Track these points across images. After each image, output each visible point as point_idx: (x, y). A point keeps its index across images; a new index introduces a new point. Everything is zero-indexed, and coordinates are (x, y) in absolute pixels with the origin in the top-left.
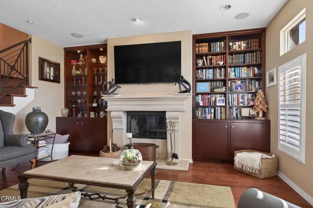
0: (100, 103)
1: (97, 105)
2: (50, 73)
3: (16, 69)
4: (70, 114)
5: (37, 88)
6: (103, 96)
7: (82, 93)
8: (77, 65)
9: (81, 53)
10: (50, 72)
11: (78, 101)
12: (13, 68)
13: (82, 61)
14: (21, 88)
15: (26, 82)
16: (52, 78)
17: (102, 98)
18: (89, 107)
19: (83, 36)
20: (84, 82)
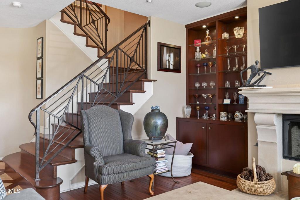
0: (235, 98)
1: (231, 102)
2: (169, 61)
3: (135, 60)
4: (193, 115)
5: (156, 81)
6: (241, 90)
7: (208, 84)
8: (202, 45)
9: (208, 28)
10: (169, 59)
11: (203, 95)
12: (132, 59)
13: (209, 39)
14: (140, 82)
15: (144, 75)
16: (171, 67)
17: (239, 92)
18: (219, 105)
19: (211, 4)
20: (211, 69)
